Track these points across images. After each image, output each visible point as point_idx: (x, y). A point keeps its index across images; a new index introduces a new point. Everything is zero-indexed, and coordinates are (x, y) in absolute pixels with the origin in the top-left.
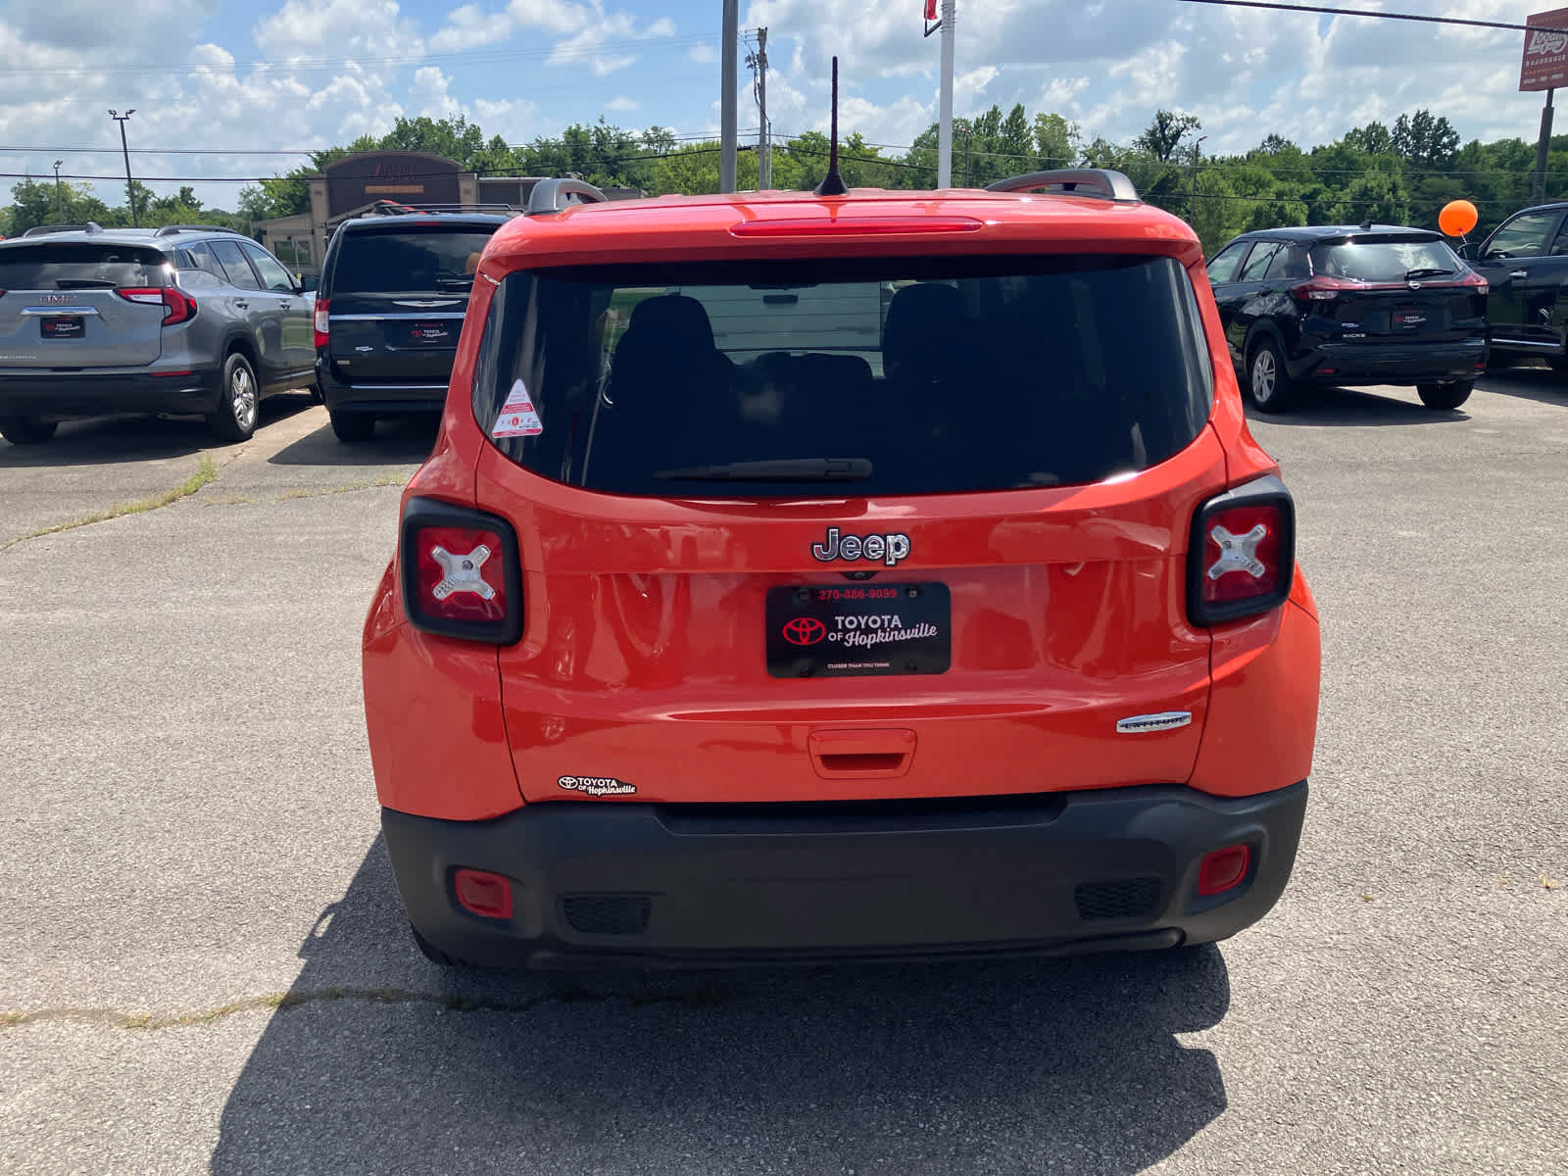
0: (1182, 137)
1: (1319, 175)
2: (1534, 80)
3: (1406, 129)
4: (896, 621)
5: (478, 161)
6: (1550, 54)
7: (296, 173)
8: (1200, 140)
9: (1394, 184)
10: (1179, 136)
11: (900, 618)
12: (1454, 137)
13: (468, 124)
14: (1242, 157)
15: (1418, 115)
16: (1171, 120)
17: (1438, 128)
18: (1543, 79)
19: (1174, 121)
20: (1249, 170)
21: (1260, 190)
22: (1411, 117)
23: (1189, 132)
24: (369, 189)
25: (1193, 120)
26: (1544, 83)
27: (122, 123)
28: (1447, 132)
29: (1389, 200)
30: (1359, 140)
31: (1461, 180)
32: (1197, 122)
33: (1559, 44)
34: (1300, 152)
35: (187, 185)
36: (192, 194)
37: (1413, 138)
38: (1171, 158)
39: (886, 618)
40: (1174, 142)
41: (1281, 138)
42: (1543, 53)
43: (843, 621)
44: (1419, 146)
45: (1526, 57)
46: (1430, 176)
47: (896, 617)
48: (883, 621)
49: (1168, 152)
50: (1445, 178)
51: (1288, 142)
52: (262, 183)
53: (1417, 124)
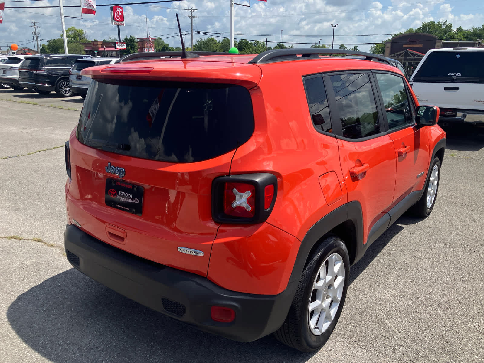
4: (131, 196)
5: (449, 36)
7: (386, 41)
11: (132, 196)
13: (448, 23)
24: (405, 46)
27: (334, 28)
35: (356, 45)
36: (357, 48)
39: (129, 194)
43: (120, 193)
47: (131, 195)
48: (128, 195)
52: (375, 45)
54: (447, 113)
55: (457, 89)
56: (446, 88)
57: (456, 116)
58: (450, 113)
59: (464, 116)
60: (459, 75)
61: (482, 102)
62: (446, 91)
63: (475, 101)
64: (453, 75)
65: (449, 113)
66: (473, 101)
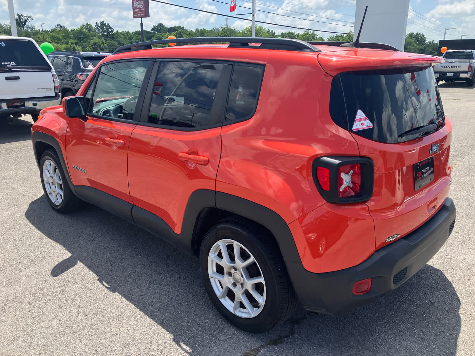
0: (27, 22)
1: (76, 38)
2: (137, 15)
3: (98, 26)
6: (139, 8)
8: (42, 24)
9: (103, 42)
10: (26, 22)
12: (112, 29)
14: (50, 30)
15: (101, 22)
16: (22, 16)
17: (107, 26)
18: (139, 15)
19: (23, 17)
20: (54, 34)
21: (59, 41)
22: (99, 22)
23: (30, 21)
25: (30, 17)
26: (139, 16)
28: (110, 28)
29: (102, 46)
30: (84, 28)
31: (117, 42)
32: (32, 18)
33: (141, 5)
34: (69, 31)
37: (101, 29)
38: (25, 29)
40: (25, 24)
41: (61, 25)
42: (138, 8)
44: (103, 31)
45: (134, 9)
46: (109, 40)
49: (23, 27)
50: (113, 41)
51: (64, 27)
53: (101, 25)
54: (15, 103)
55: (18, 78)
56: (7, 78)
57: (24, 106)
58: (19, 104)
59: (35, 104)
60: (13, 64)
61: (46, 89)
62: (7, 81)
63: (39, 89)
64: (7, 65)
65: (17, 103)
66: (37, 89)
